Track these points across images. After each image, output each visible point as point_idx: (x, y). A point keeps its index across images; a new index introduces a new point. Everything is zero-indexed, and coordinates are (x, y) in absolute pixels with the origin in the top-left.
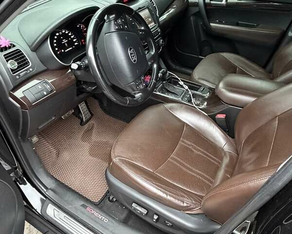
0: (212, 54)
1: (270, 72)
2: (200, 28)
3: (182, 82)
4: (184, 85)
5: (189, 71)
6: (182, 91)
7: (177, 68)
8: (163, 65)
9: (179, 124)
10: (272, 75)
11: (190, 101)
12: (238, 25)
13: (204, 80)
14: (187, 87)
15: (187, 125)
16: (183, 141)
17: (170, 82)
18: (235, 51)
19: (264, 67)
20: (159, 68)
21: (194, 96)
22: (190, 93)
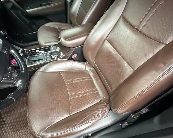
0: (40, 28)
1: (71, 23)
2: (22, 16)
3: (38, 51)
4: (41, 52)
5: (36, 42)
6: (43, 56)
7: (26, 44)
8: (18, 48)
9: (57, 75)
10: (73, 25)
11: (52, 58)
12: (41, 6)
13: (48, 42)
14: (44, 52)
15: (62, 72)
16: (67, 82)
17: (31, 55)
18: (49, 21)
19: (67, 22)
20: (17, 51)
21: (51, 54)
22: (48, 54)
